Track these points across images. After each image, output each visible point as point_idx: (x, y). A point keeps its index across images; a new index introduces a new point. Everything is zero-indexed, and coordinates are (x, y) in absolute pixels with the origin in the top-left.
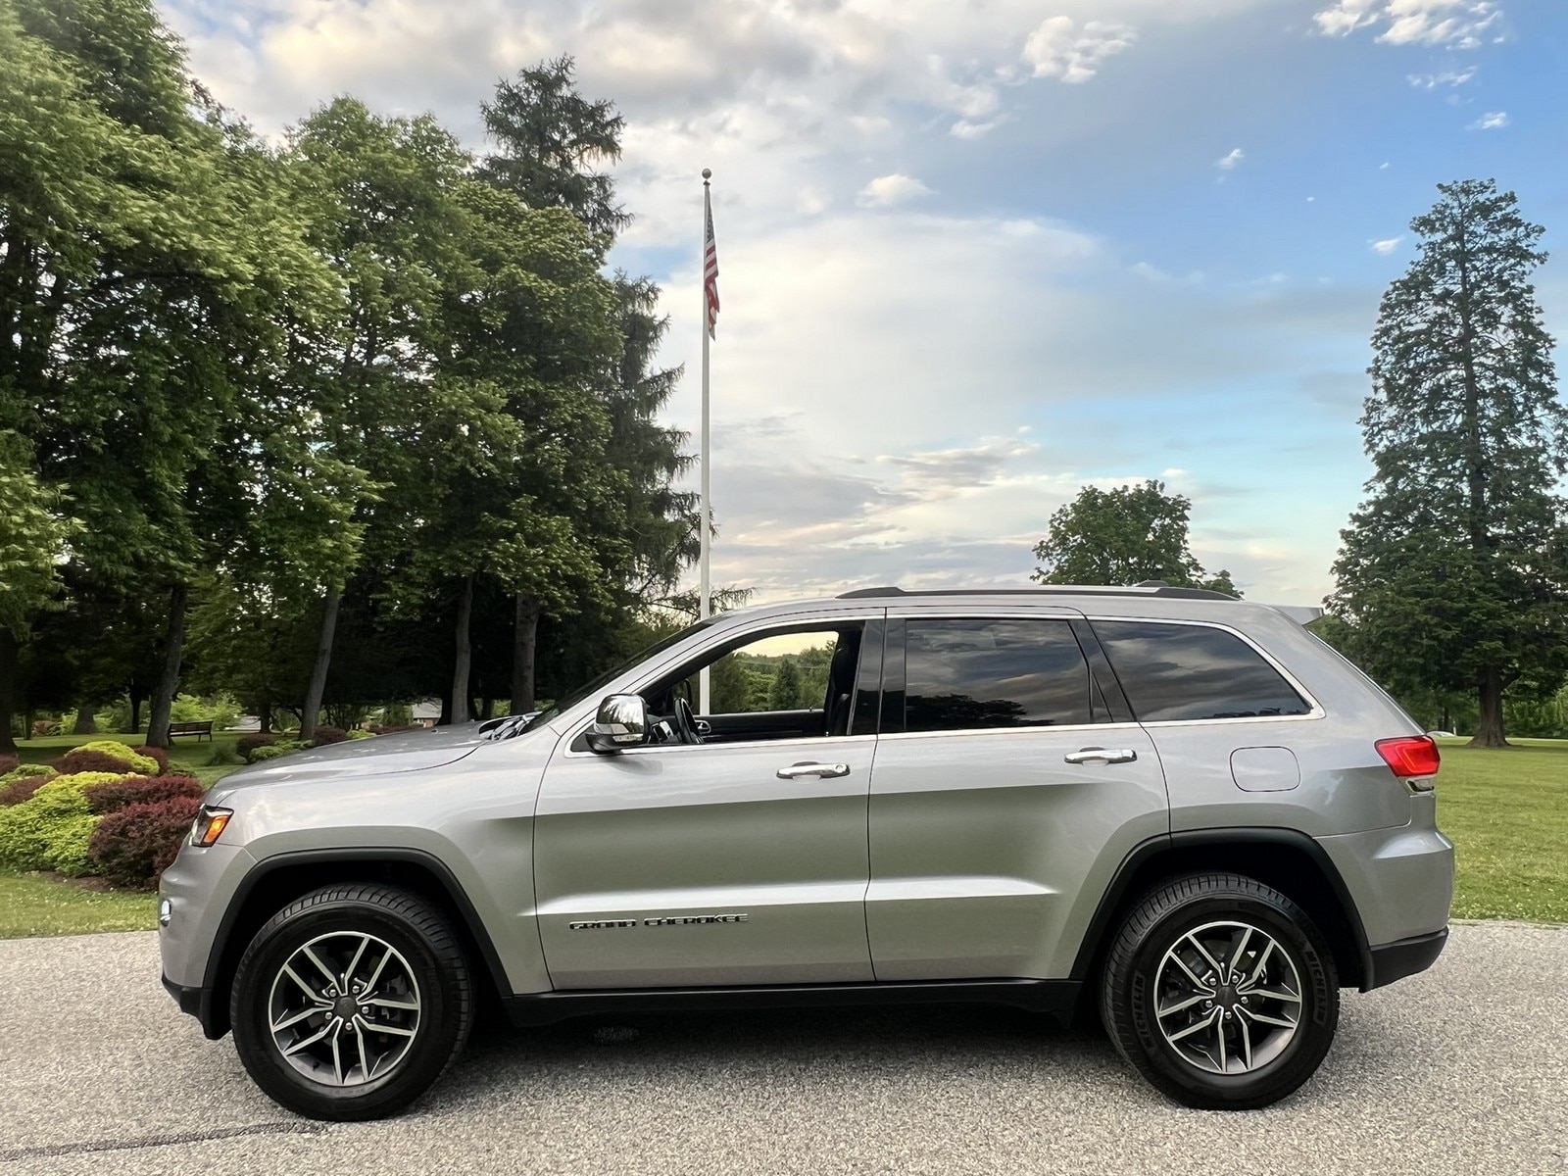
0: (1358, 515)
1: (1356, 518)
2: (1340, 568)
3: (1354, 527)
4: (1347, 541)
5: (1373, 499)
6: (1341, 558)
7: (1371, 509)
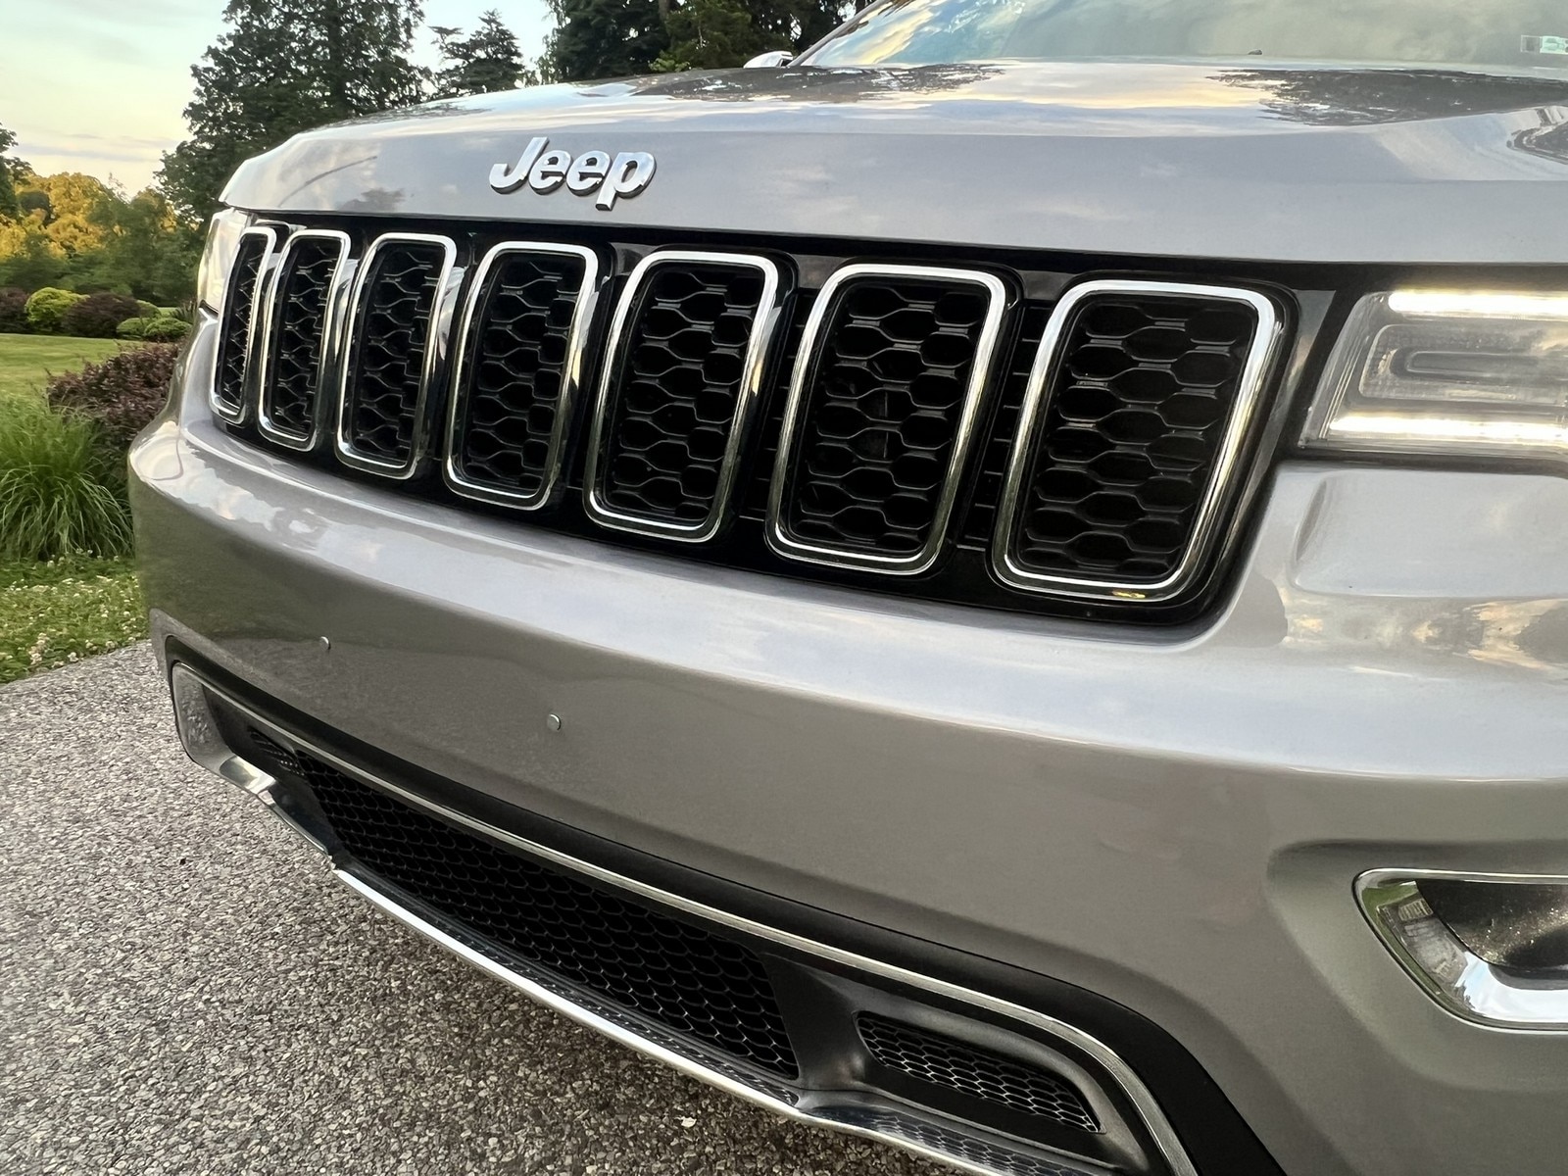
0: (216, 50)
1: (213, 53)
2: (195, 112)
3: (210, 63)
4: (200, 81)
5: (234, 33)
6: (198, 101)
7: (230, 44)
